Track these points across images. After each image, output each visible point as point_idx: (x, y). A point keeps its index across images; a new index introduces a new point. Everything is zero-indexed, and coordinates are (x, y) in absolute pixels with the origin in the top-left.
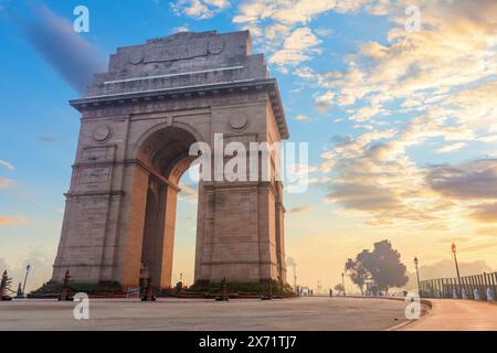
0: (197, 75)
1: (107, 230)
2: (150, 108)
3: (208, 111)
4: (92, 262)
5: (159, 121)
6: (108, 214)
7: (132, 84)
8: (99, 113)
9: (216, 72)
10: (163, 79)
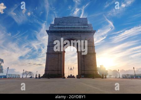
0: (77, 27)
1: (58, 62)
2: (66, 34)
3: (80, 36)
4: (55, 70)
5: (68, 37)
6: (58, 58)
7: (61, 28)
8: (53, 34)
9: (81, 27)
10: (69, 27)
